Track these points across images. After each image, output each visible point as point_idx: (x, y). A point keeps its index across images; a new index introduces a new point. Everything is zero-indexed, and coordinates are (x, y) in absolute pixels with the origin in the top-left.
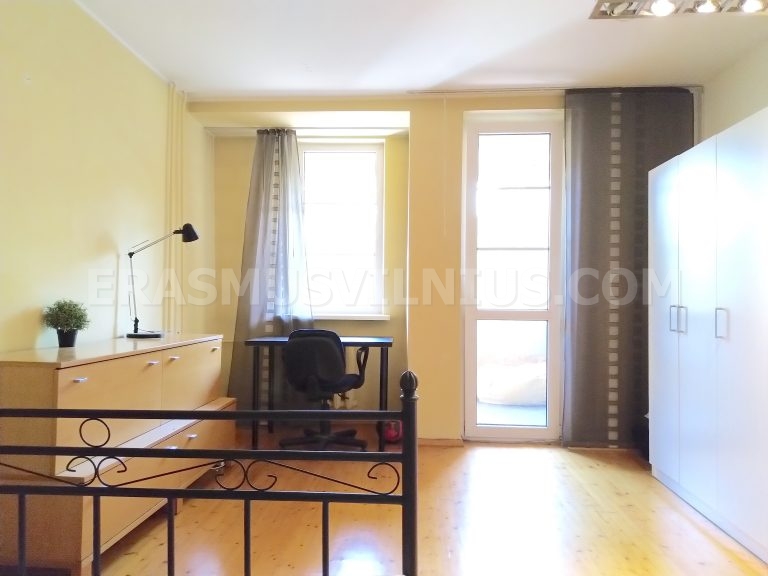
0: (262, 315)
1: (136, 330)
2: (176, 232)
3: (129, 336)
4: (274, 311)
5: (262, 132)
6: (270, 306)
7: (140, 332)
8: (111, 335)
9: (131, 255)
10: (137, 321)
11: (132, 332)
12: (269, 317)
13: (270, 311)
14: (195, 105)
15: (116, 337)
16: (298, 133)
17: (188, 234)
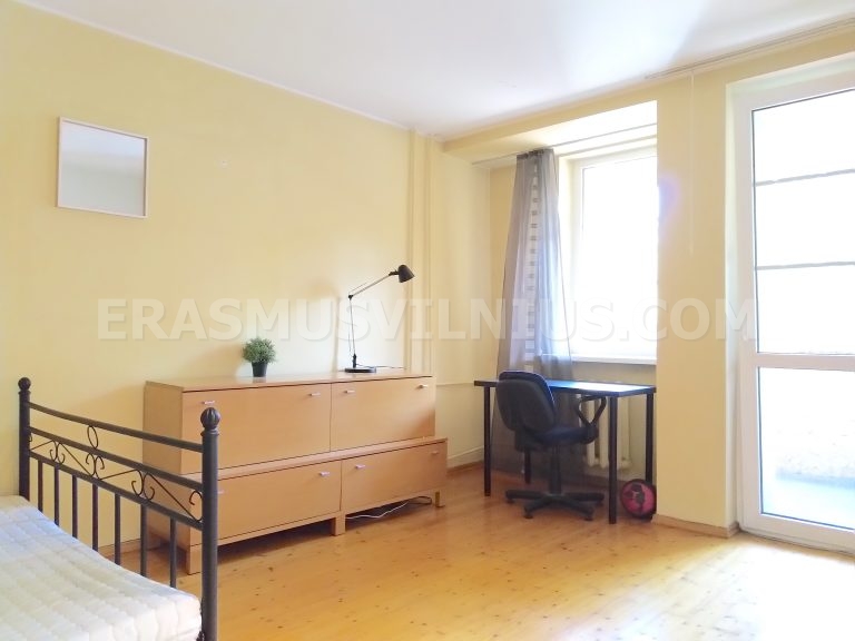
0: (520, 355)
1: (355, 365)
2: (392, 274)
3: (348, 371)
4: (535, 350)
5: (522, 157)
6: (529, 345)
7: (358, 367)
8: (330, 368)
9: (350, 297)
10: (355, 357)
11: (351, 367)
12: (528, 357)
13: (530, 351)
14: (451, 143)
15: (335, 370)
16: (557, 151)
17: (404, 274)
